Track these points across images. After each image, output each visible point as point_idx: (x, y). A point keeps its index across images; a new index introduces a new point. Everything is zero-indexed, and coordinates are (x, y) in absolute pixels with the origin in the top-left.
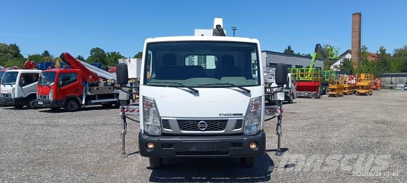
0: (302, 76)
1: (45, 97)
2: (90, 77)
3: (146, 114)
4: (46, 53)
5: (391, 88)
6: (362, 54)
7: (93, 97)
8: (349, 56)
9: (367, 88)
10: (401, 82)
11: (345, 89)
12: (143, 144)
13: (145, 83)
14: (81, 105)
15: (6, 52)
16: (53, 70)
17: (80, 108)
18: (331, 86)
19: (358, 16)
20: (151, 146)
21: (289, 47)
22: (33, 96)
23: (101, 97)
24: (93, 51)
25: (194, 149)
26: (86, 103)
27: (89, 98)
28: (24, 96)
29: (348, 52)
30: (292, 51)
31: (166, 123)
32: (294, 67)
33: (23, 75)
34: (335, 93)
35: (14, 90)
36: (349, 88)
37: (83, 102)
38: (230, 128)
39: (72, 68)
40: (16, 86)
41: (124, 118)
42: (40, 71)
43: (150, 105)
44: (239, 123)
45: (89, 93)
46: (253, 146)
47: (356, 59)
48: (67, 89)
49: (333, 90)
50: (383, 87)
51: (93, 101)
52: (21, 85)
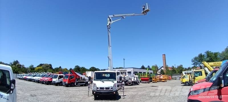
0: (144, 76)
1: (65, 83)
2: (78, 77)
3: (94, 86)
4: (60, 67)
5: (175, 79)
6: (167, 68)
7: (78, 83)
8: (163, 68)
9: (165, 79)
10: (178, 77)
11: (158, 80)
12: (93, 92)
13: (94, 80)
14: (74, 85)
15: (48, 67)
16: (68, 75)
17: (75, 86)
18: (153, 79)
19: (164, 55)
20: (95, 93)
21: (143, 65)
22: (61, 82)
23: (81, 83)
24: (76, 67)
25: (103, 93)
26: (76, 85)
27: (77, 83)
28: (59, 82)
29: (162, 67)
30: (144, 67)
31: (98, 88)
32: (143, 73)
33: (59, 76)
34: (154, 81)
35: (57, 80)
36: (159, 80)
37: (75, 84)
38: (110, 89)
39: (73, 74)
40: (57, 79)
41: (89, 87)
42: (64, 75)
43: (95, 84)
44: (112, 88)
45: (77, 82)
46: (114, 93)
47: (165, 70)
48: (71, 80)
49: (153, 80)
50: (173, 79)
51: (78, 84)
52: (59, 79)
